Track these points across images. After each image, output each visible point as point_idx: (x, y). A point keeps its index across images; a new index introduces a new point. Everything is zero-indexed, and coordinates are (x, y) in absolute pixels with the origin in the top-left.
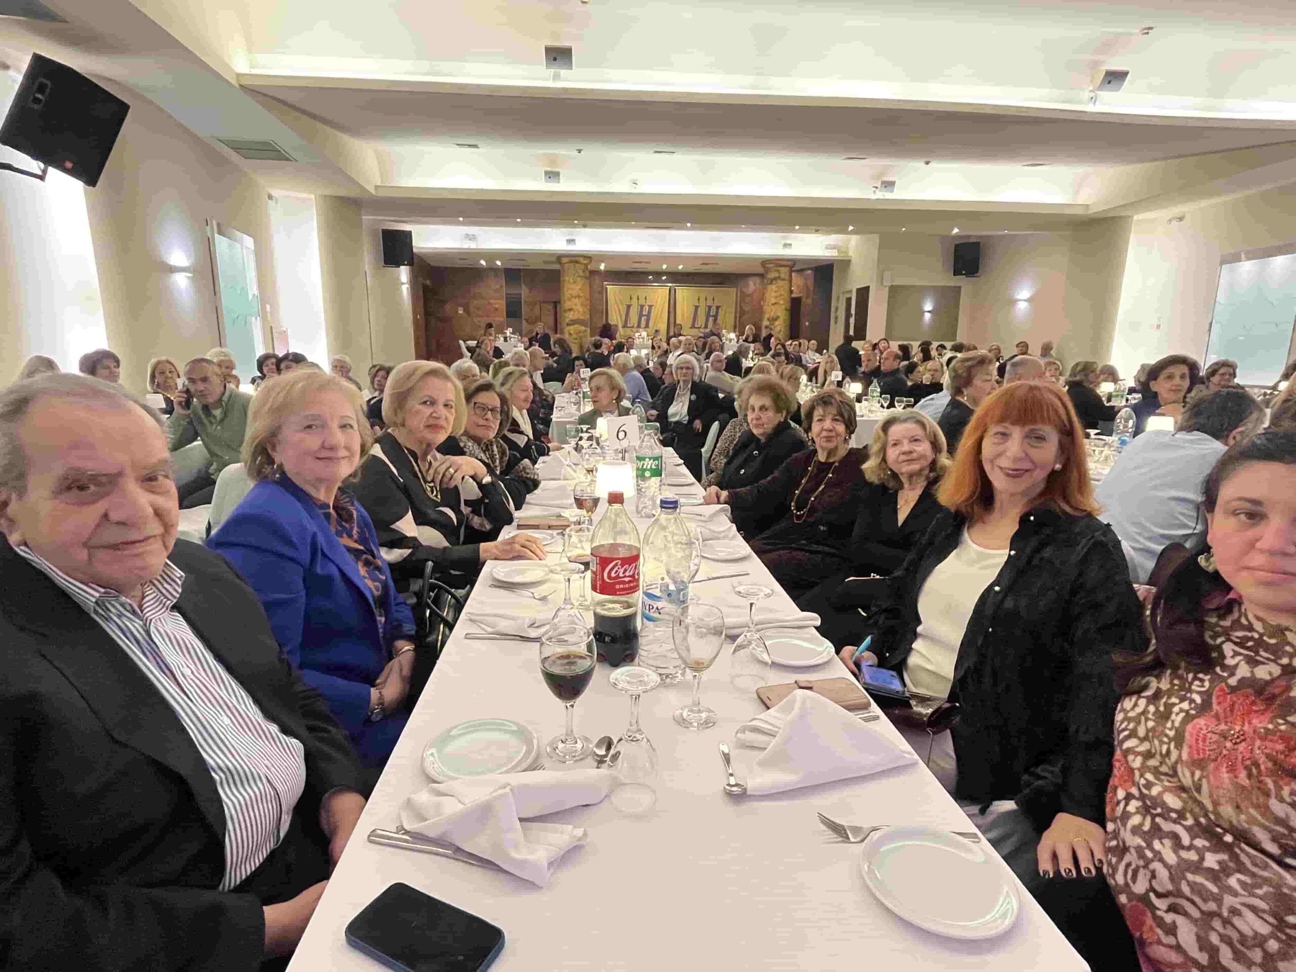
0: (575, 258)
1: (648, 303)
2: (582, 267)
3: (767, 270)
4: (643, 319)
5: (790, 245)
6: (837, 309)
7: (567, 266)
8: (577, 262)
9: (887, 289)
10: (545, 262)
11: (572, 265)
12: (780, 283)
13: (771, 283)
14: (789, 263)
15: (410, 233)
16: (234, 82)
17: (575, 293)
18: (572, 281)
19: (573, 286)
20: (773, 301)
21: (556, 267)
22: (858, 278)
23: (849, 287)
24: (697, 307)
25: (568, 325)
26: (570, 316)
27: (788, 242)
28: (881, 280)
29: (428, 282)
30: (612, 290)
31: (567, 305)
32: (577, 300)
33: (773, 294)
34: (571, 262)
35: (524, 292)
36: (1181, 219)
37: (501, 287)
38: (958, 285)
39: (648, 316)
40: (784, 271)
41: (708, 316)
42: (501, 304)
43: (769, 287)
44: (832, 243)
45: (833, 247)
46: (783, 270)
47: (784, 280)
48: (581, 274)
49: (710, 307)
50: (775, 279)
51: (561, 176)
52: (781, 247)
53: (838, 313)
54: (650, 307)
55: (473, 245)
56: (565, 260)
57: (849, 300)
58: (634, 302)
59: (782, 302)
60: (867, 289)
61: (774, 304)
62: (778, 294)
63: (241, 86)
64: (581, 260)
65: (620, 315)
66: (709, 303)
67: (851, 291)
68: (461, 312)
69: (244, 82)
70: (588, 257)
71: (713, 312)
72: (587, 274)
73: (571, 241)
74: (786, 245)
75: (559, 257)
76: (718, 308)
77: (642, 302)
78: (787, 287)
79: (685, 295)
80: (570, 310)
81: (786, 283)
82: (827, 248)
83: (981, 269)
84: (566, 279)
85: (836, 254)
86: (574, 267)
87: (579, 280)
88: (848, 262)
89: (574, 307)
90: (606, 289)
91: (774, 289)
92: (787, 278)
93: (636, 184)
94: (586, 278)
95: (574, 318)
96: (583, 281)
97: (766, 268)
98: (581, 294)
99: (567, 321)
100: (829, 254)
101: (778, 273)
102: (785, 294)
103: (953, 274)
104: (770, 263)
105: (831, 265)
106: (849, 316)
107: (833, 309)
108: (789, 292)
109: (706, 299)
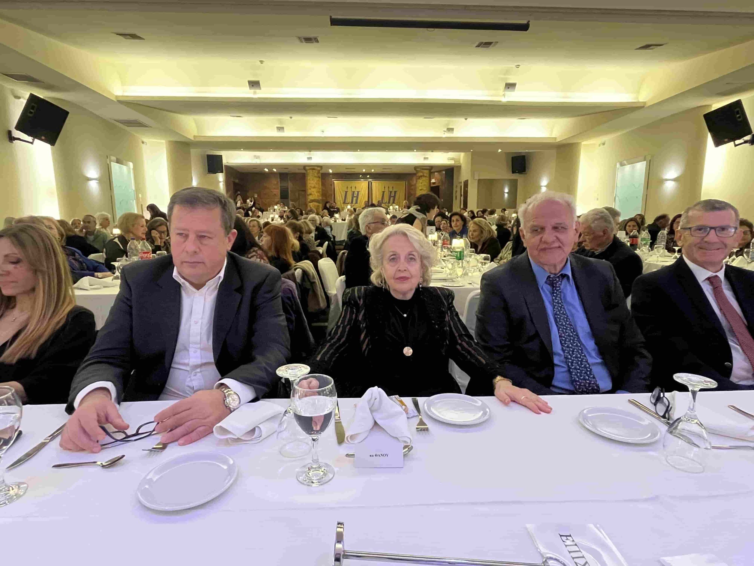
0: (312, 167)
1: (357, 190)
2: (317, 171)
3: (417, 172)
4: (355, 199)
5: (427, 158)
6: (456, 192)
7: (308, 171)
8: (314, 169)
9: (477, 181)
10: (299, 169)
11: (311, 171)
12: (424, 178)
13: (419, 179)
14: (428, 168)
15: (222, 156)
16: (114, 100)
17: (313, 186)
18: (311, 179)
19: (312, 182)
20: (420, 188)
21: (304, 171)
22: (465, 175)
23: (460, 181)
26: (311, 198)
27: (427, 157)
28: (473, 175)
29: (237, 181)
30: (337, 183)
31: (309, 192)
32: (314, 189)
33: (420, 185)
34: (310, 169)
35: (290, 185)
36: (604, 144)
37: (277, 183)
39: (357, 197)
41: (390, 197)
42: (278, 192)
43: (419, 180)
44: (451, 157)
45: (452, 159)
46: (425, 171)
47: (426, 177)
48: (316, 175)
49: (391, 192)
50: (421, 176)
51: (285, 129)
52: (423, 159)
53: (457, 194)
54: (358, 192)
55: (258, 161)
56: (307, 168)
57: (461, 186)
58: (349, 190)
59: (425, 189)
60: (467, 180)
62: (424, 184)
63: (118, 101)
64: (316, 168)
65: (342, 197)
66: (391, 189)
67: (461, 183)
69: (120, 99)
70: (321, 167)
71: (393, 194)
72: (320, 175)
73: (309, 158)
74: (425, 158)
75: (305, 167)
76: (395, 192)
77: (353, 190)
78: (428, 181)
79: (376, 185)
80: (311, 194)
81: (427, 178)
82: (448, 160)
83: (527, 170)
84: (309, 178)
85: (453, 163)
86: (313, 172)
87: (315, 179)
88: (459, 167)
89: (313, 193)
90: (334, 183)
91: (421, 182)
92: (428, 176)
93: (323, 132)
94: (319, 177)
95: (313, 199)
96: (318, 179)
97: (416, 171)
98: (317, 186)
99: (309, 200)
100: (449, 163)
101: (423, 173)
102: (427, 185)
103: (511, 173)
104: (419, 168)
105: (452, 168)
106: (461, 196)
107: (454, 192)
108: (429, 183)
109: (389, 187)
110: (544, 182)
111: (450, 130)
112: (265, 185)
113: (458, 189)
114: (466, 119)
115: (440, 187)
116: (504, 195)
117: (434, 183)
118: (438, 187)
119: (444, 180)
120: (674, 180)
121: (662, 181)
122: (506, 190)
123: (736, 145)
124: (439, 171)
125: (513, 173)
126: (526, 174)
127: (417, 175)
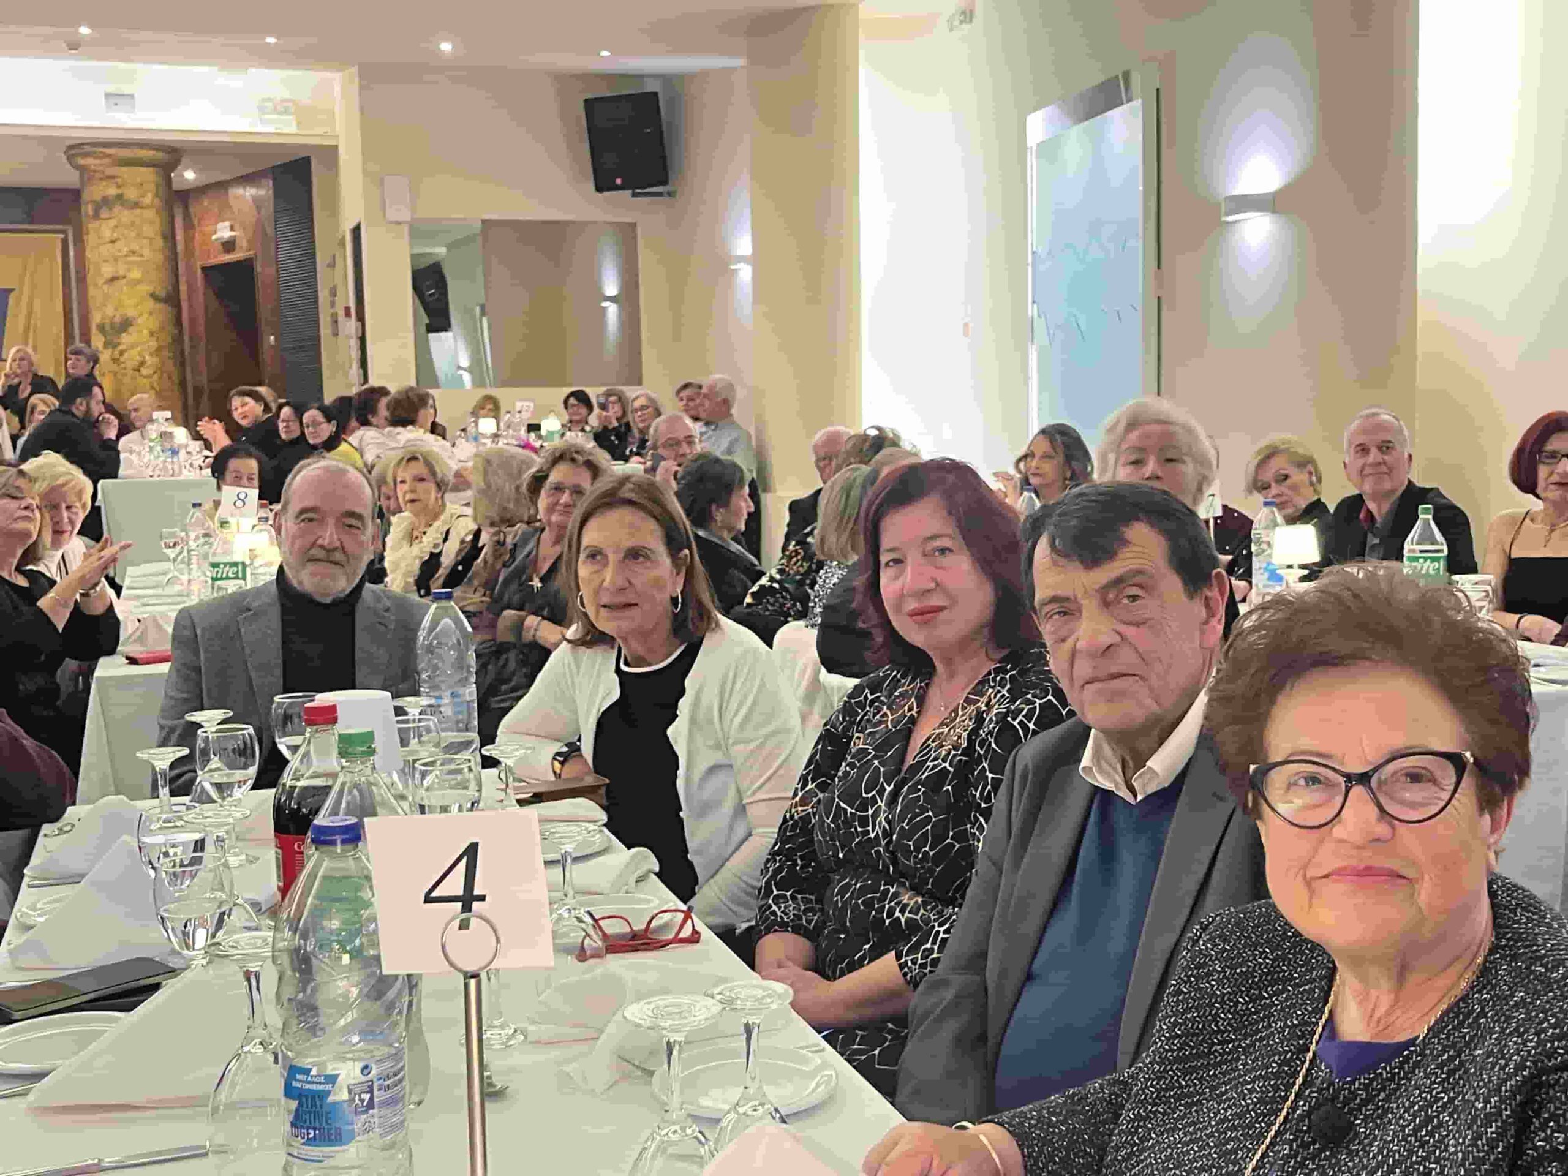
3: (86, 174)
5: (131, 97)
6: (334, 294)
12: (126, 216)
13: (96, 216)
14: (160, 155)
20: (107, 271)
23: (338, 229)
27: (126, 89)
28: (380, 199)
33: (105, 250)
36: (969, 16)
38: (629, 220)
40: (141, 184)
43: (94, 230)
44: (278, 95)
45: (282, 107)
46: (132, 175)
47: (136, 205)
50: (106, 202)
57: (342, 262)
59: (140, 275)
60: (361, 228)
61: (113, 279)
62: (122, 247)
67: (343, 237)
74: (114, 99)
81: (150, 214)
82: (262, 109)
83: (672, 176)
85: (293, 129)
88: (331, 153)
91: (107, 234)
92: (148, 199)
97: (82, 169)
100: (271, 129)
101: (119, 187)
102: (147, 253)
103: (592, 186)
104: (86, 155)
105: (306, 161)
106: (348, 313)
107: (323, 295)
108: (159, 242)
110: (743, 245)
113: (338, 280)
115: (258, 268)
116: (604, 311)
117: (229, 246)
118: (245, 268)
119: (270, 230)
120: (1272, 205)
121: (1213, 214)
122: (611, 288)
124: (247, 179)
125: (599, 189)
126: (669, 194)
127: (85, 196)
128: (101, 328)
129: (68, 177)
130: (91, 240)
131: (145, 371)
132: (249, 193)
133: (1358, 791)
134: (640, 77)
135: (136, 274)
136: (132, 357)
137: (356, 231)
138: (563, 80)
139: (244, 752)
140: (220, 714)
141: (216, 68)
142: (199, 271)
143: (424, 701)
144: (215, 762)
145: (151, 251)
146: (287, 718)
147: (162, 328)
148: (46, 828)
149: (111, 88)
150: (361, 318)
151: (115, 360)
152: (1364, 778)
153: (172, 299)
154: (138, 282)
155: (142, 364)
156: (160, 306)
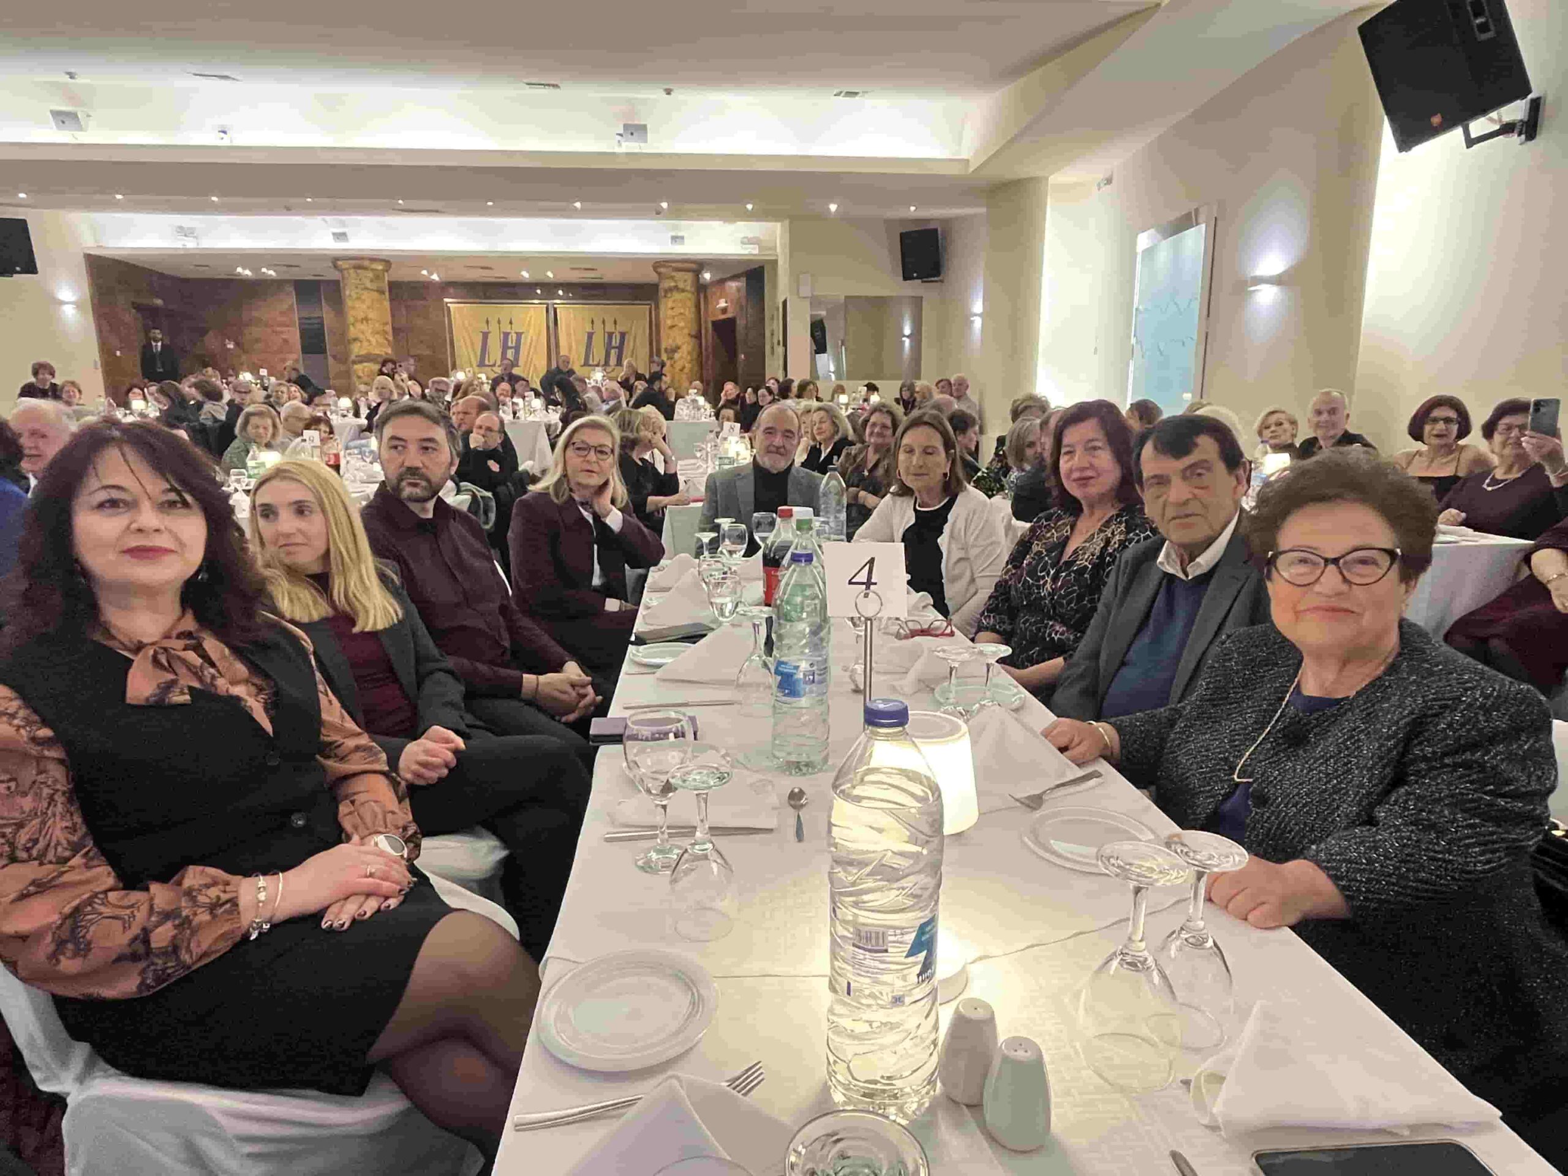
0: (360, 262)
1: (517, 328)
2: (370, 275)
3: (662, 276)
5: (682, 238)
6: (772, 333)
7: (345, 272)
8: (364, 267)
9: (809, 301)
11: (354, 271)
12: (677, 296)
13: (666, 297)
14: (693, 266)
15: (18, 221)
17: (361, 315)
18: (354, 296)
19: (357, 304)
20: (669, 322)
21: (334, 275)
22: (783, 284)
23: (777, 302)
24: (590, 336)
25: (354, 362)
26: (356, 350)
27: (680, 234)
28: (798, 285)
30: (460, 310)
31: (353, 332)
32: (363, 327)
33: (670, 312)
34: (355, 267)
35: (326, 314)
36: (1109, 181)
37: (290, 309)
38: (919, 295)
40: (685, 280)
41: (609, 347)
42: (294, 336)
43: (665, 301)
44: (750, 235)
45: (751, 241)
46: (683, 275)
47: (683, 291)
48: (369, 285)
49: (610, 335)
50: (670, 290)
51: (81, 120)
52: (668, 240)
53: (774, 339)
55: (190, 244)
56: (344, 265)
57: (777, 318)
60: (787, 300)
61: (672, 327)
62: (677, 311)
64: (366, 263)
65: (473, 346)
67: (778, 306)
68: (231, 346)
70: (384, 261)
71: (616, 342)
72: (384, 286)
73: (340, 236)
74: (676, 239)
75: (335, 260)
76: (623, 335)
78: (691, 303)
79: (569, 315)
80: (355, 340)
81: (689, 296)
82: (744, 243)
83: (942, 272)
84: (347, 293)
85: (756, 252)
86: (358, 275)
87: (365, 295)
88: (775, 263)
89: (361, 336)
90: (449, 308)
91: (670, 304)
92: (688, 288)
93: (224, 132)
94: (381, 292)
95: (363, 352)
96: (376, 295)
97: (659, 274)
98: (371, 315)
99: (353, 357)
100: (746, 252)
101: (676, 281)
102: (687, 313)
103: (901, 278)
104: (664, 266)
105: (762, 268)
106: (779, 343)
107: (768, 334)
108: (693, 309)
109: (604, 322)
110: (978, 307)
111: (636, 130)
112: (255, 314)
113: (775, 326)
114: (669, 92)
115: (738, 322)
116: (903, 343)
117: (724, 310)
118: (732, 322)
119: (744, 303)
120: (1278, 281)
121: (1243, 287)
122: (907, 331)
123: (1470, 142)
124: (735, 277)
125: (905, 278)
126: (942, 281)
127: (661, 286)
128: (666, 350)
129: (653, 278)
130: (662, 307)
131: (686, 370)
132: (733, 285)
133: (1332, 567)
134: (927, 221)
135: (682, 324)
136: (678, 366)
137: (785, 303)
138: (888, 222)
139: (740, 538)
140: (729, 520)
141: (721, 223)
142: (710, 325)
143: (822, 519)
144: (727, 542)
145: (689, 313)
146: (759, 524)
147: (693, 350)
148: (652, 568)
149: (674, 234)
150: (785, 345)
151: (672, 366)
152: (1335, 561)
153: (698, 336)
154: (683, 328)
155: (684, 367)
156: (694, 340)
